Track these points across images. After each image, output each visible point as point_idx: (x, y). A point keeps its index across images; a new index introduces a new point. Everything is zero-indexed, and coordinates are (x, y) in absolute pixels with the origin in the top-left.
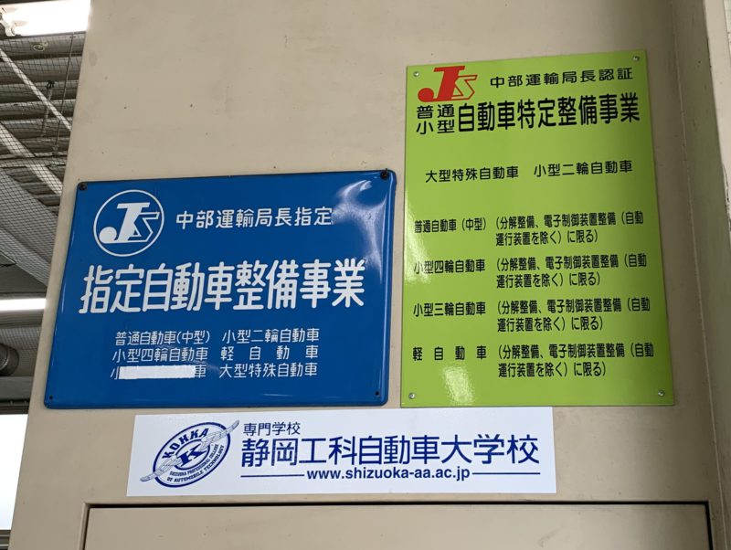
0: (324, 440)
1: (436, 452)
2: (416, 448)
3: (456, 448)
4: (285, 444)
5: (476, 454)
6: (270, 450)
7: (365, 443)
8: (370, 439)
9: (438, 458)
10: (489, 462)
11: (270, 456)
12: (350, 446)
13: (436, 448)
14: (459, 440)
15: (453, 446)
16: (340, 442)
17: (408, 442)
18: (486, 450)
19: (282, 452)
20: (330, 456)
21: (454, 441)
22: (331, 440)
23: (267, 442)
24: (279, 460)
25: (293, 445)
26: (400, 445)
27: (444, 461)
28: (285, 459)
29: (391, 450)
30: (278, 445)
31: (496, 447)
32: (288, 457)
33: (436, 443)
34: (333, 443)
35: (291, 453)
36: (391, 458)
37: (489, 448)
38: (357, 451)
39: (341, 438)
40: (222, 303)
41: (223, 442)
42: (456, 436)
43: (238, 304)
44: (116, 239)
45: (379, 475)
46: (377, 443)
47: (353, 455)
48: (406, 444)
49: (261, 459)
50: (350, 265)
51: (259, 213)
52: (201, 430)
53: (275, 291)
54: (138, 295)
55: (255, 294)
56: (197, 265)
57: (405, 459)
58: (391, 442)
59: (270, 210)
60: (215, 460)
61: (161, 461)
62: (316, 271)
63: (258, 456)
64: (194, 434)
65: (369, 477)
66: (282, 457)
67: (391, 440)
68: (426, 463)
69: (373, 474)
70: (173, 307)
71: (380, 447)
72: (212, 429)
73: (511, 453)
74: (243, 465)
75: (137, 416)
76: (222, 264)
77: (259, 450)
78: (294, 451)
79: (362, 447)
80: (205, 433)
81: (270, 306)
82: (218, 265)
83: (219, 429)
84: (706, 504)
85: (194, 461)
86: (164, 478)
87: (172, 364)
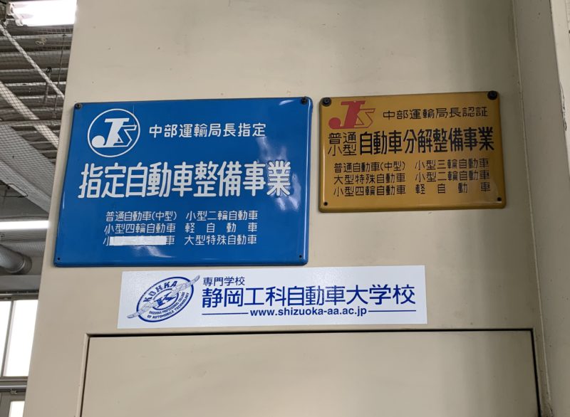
0: (262, 289)
1: (342, 297)
2: (328, 294)
3: (357, 294)
4: (234, 292)
5: (371, 298)
6: (223, 296)
7: (292, 291)
8: (296, 288)
9: (344, 301)
10: (380, 303)
11: (223, 300)
12: (281, 293)
13: (342, 294)
14: (359, 289)
15: (355, 293)
16: (274, 290)
17: (323, 290)
18: (378, 295)
19: (232, 297)
20: (267, 300)
21: (355, 289)
22: (267, 289)
23: (220, 290)
24: (230, 303)
25: (240, 292)
26: (317, 292)
27: (348, 303)
28: (234, 302)
29: (311, 295)
30: (228, 292)
31: (385, 293)
32: (236, 300)
33: (342, 291)
34: (269, 291)
35: (238, 298)
36: (311, 301)
37: (380, 294)
38: (286, 296)
39: (274, 288)
40: (185, 192)
41: (189, 290)
42: (357, 286)
43: (197, 192)
44: (105, 144)
45: (302, 312)
46: (300, 291)
47: (284, 299)
48: (321, 292)
49: (216, 302)
50: (279, 166)
51: (211, 127)
52: (172, 282)
53: (224, 184)
54: (122, 185)
55: (209, 186)
56: (166, 164)
57: (321, 302)
58: (311, 290)
59: (219, 125)
60: (182, 303)
61: (142, 304)
62: (255, 170)
63: (214, 300)
64: (167, 285)
65: (295, 314)
66: (232, 300)
67: (311, 289)
68: (335, 304)
69: (298, 312)
70: (148, 194)
71: (303, 294)
72: (180, 282)
73: (396, 297)
74: (204, 307)
75: (124, 273)
76: (184, 163)
77: (215, 296)
78: (240, 297)
79: (289, 294)
80: (174, 284)
81: (221, 194)
82: (181, 164)
83: (185, 281)
84: (531, 330)
85: (167, 304)
86: (145, 316)
87: (149, 235)
